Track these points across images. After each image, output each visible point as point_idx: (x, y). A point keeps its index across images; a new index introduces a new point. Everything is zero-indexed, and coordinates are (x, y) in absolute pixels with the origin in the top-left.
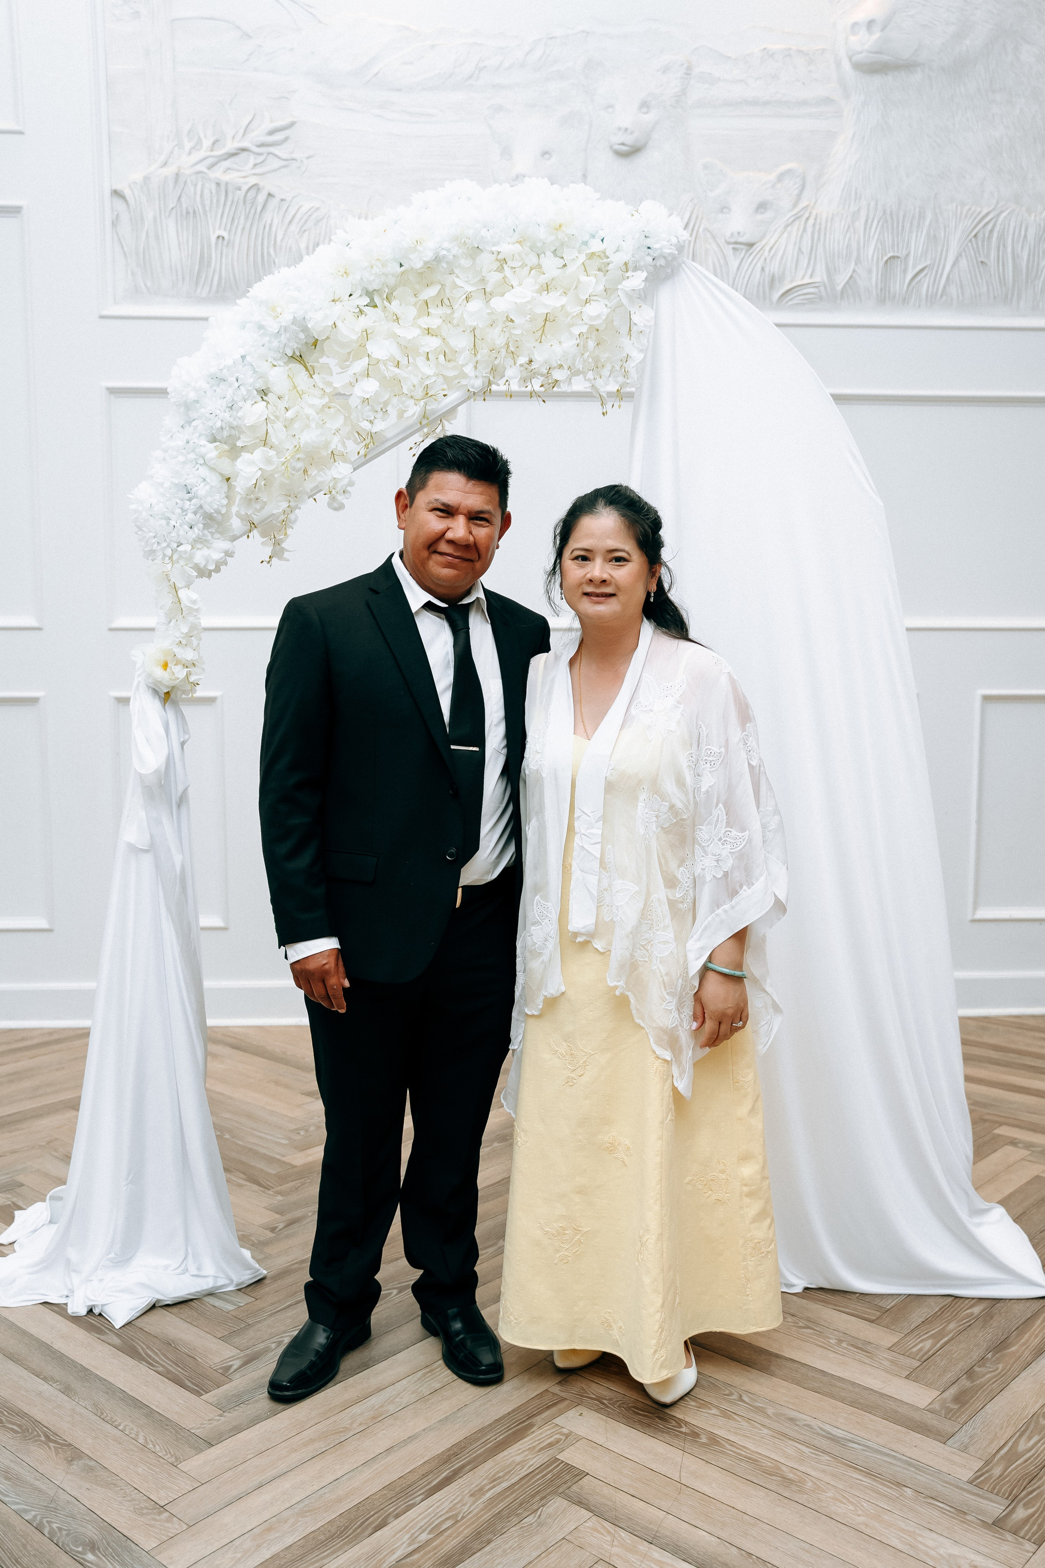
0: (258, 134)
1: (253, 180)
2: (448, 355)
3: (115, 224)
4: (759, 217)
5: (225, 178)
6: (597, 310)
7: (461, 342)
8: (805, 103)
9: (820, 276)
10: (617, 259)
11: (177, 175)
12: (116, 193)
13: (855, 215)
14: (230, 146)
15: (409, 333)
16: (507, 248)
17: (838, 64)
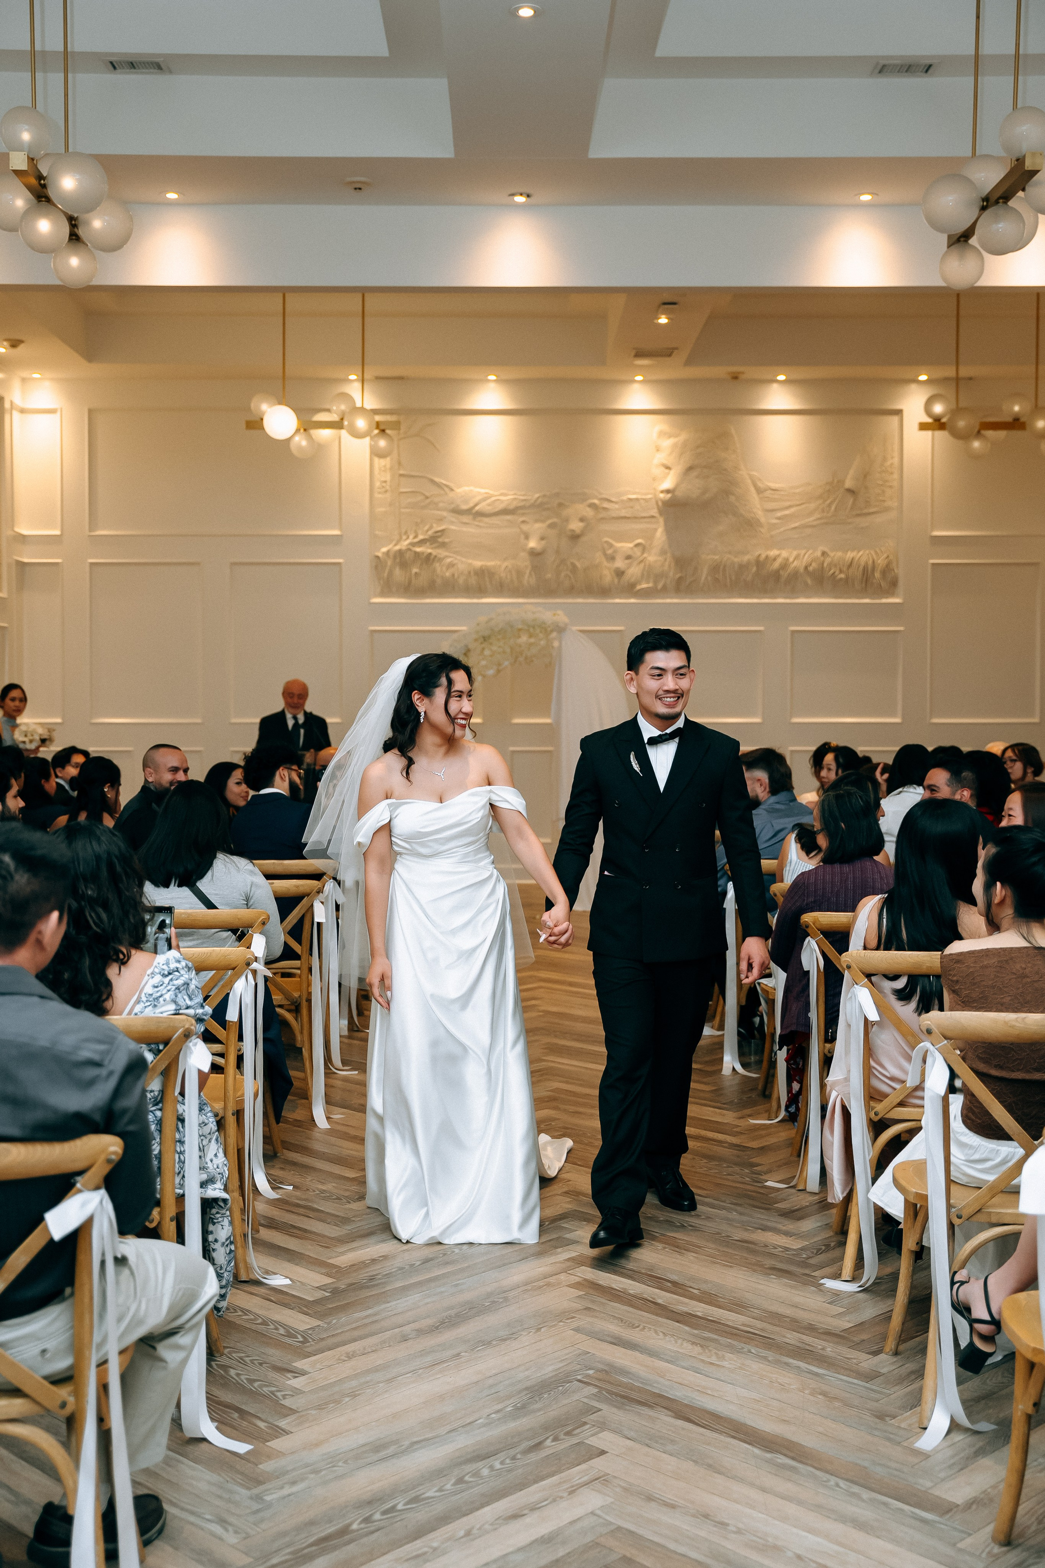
0: (430, 533)
1: (429, 551)
2: (504, 652)
3: (376, 567)
4: (627, 561)
5: (418, 549)
6: (543, 643)
7: (508, 650)
8: (644, 517)
9: (650, 585)
10: (549, 629)
11: (400, 551)
12: (378, 557)
13: (666, 560)
14: (421, 537)
15: (495, 648)
16: (520, 627)
17: (657, 503)
